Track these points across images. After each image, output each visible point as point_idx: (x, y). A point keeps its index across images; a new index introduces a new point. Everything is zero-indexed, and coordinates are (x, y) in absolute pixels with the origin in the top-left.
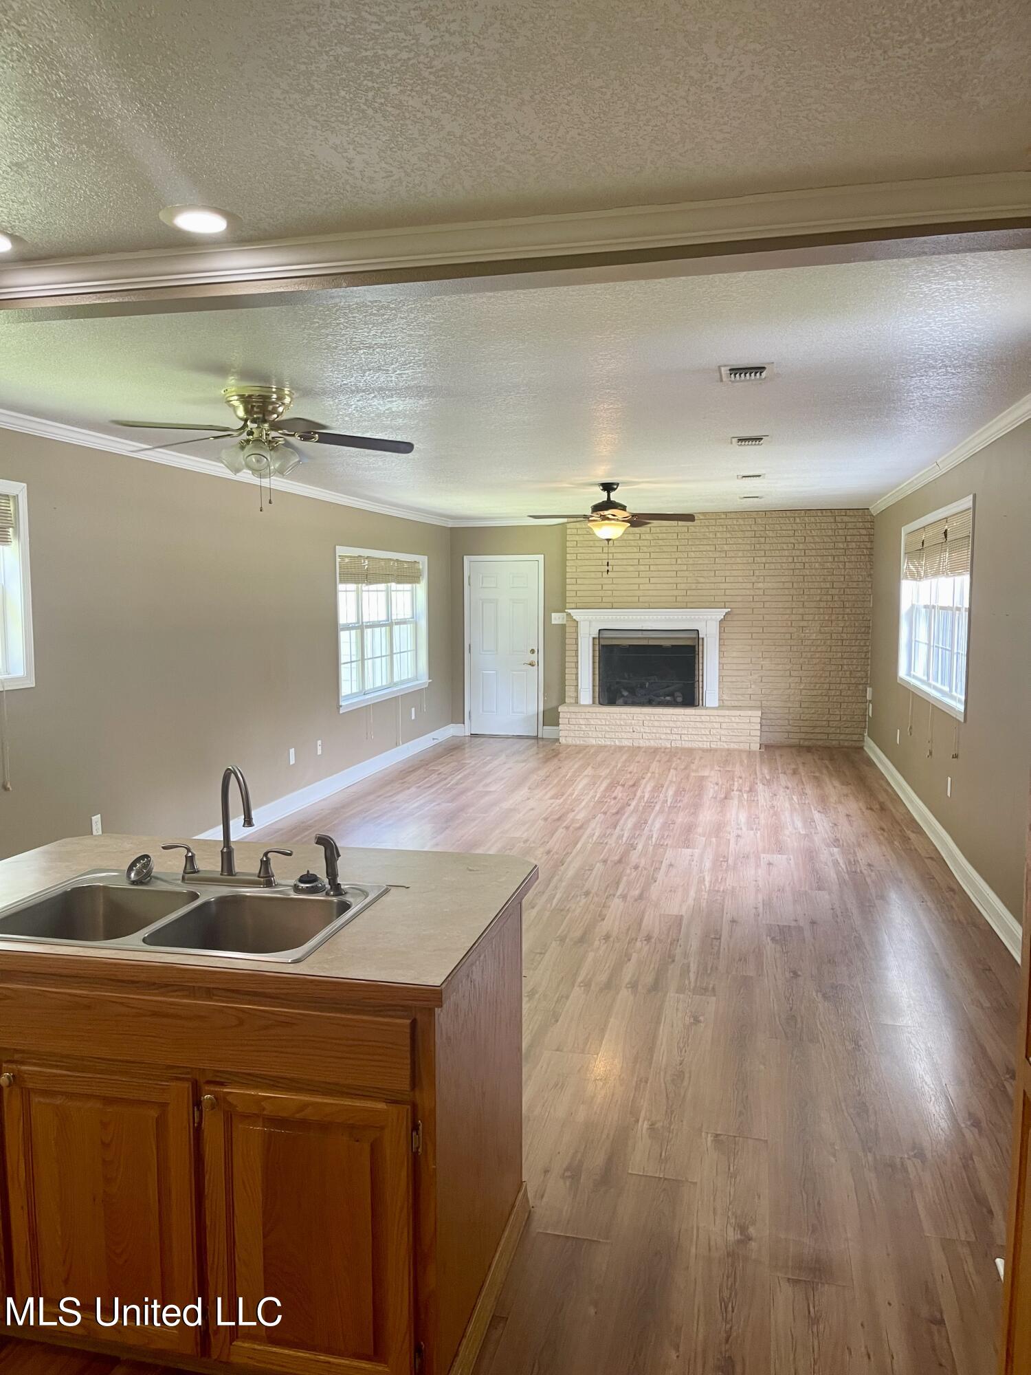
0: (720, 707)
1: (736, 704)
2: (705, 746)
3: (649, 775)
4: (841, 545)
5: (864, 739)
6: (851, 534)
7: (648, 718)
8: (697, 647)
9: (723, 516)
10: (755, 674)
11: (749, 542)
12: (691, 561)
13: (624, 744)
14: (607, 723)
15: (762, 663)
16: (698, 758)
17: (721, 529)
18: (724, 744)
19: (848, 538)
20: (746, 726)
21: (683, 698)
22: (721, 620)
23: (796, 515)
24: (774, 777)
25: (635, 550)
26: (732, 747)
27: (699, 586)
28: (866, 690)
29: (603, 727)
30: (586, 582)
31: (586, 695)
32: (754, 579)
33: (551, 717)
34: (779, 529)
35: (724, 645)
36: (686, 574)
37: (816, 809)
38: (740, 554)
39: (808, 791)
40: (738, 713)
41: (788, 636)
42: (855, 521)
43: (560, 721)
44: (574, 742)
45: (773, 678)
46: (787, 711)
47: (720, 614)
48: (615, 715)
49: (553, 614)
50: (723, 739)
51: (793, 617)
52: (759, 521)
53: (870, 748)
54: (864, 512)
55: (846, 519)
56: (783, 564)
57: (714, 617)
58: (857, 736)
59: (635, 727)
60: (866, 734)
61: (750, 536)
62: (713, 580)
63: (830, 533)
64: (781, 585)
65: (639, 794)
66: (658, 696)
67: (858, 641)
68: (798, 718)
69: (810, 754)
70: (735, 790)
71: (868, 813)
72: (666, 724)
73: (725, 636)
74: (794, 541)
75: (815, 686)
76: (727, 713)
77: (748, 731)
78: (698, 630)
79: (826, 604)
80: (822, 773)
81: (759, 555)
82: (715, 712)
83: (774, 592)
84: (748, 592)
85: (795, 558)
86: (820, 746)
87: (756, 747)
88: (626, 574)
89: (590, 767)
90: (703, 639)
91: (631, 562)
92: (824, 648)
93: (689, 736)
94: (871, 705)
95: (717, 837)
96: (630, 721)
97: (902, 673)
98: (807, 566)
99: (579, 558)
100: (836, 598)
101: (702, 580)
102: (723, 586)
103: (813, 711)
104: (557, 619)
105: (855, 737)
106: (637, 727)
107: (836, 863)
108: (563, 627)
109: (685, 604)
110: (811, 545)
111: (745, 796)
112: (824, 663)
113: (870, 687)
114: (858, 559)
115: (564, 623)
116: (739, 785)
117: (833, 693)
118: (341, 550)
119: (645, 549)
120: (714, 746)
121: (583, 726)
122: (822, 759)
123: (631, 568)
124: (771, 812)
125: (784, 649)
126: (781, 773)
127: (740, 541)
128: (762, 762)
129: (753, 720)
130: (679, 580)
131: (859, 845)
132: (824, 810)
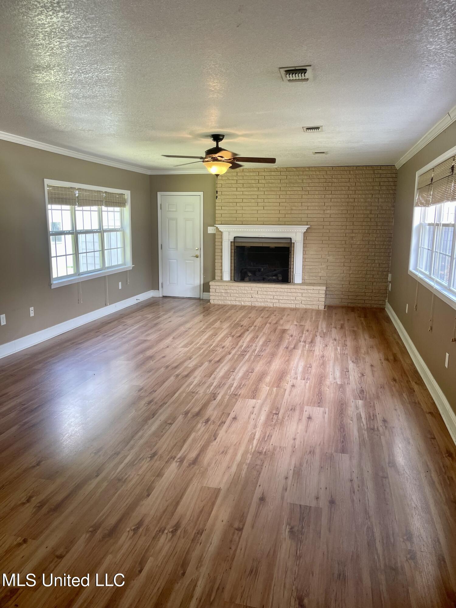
0: (303, 284)
1: (313, 282)
2: (292, 307)
3: (253, 327)
4: (377, 188)
5: (385, 303)
6: (383, 181)
7: (260, 290)
8: (290, 248)
9: (307, 169)
10: (324, 264)
11: (322, 186)
12: (288, 197)
13: (246, 305)
14: (237, 292)
15: (328, 258)
16: (286, 314)
17: (306, 177)
18: (304, 305)
19: (382, 184)
20: (317, 295)
21: (283, 278)
22: (305, 233)
23: (351, 169)
24: (328, 331)
25: (256, 189)
26: (308, 307)
27: (293, 212)
28: (388, 275)
29: (235, 294)
30: (227, 208)
31: (227, 276)
32: (325, 208)
33: (206, 288)
34: (340, 177)
35: (306, 247)
36: (286, 204)
37: (351, 360)
38: (317, 193)
39: (349, 343)
40: (312, 287)
41: (343, 242)
42: (386, 173)
43: (211, 290)
44: (218, 303)
45: (334, 267)
46: (342, 287)
47: (304, 228)
48: (242, 288)
49: (209, 228)
50: (303, 302)
51: (347, 231)
52: (329, 173)
53: (389, 309)
54: (392, 168)
55: (380, 171)
56: (342, 199)
57: (300, 230)
58: (382, 301)
59: (253, 295)
60: (387, 301)
61: (323, 182)
62: (300, 208)
63: (371, 180)
64: (340, 212)
65: (240, 344)
66: (268, 276)
67: (385, 246)
68: (348, 291)
69: (353, 313)
70: (302, 341)
71: (385, 363)
72: (271, 293)
73: (307, 242)
74: (348, 185)
75: (358, 272)
76: (306, 287)
77: (318, 298)
78: (291, 238)
79: (367, 224)
80: (358, 328)
81: (328, 193)
82: (299, 287)
83: (336, 216)
84: (321, 216)
85: (349, 195)
86: (360, 307)
87: (322, 308)
88: (250, 204)
89: (219, 321)
90: (294, 243)
91: (253, 197)
92: (364, 250)
93: (284, 300)
94: (390, 284)
95: (278, 386)
96: (250, 291)
97: (411, 268)
98: (356, 200)
99: (223, 194)
100: (373, 220)
101: (294, 208)
102: (306, 212)
103: (356, 287)
104: (211, 230)
105: (380, 302)
106: (254, 295)
107: (359, 418)
108: (214, 235)
109: (284, 222)
110: (359, 187)
111: (307, 345)
112: (364, 259)
113: (390, 273)
114: (386, 196)
115: (215, 232)
116: (305, 336)
117: (369, 276)
118: (47, 182)
119: (262, 189)
120: (298, 307)
121: (224, 294)
122: (360, 317)
123: (253, 201)
124: (321, 361)
125: (341, 250)
126: (334, 327)
127: (317, 184)
128: (324, 318)
129: (321, 292)
130: (281, 208)
131: (378, 397)
132: (356, 361)
